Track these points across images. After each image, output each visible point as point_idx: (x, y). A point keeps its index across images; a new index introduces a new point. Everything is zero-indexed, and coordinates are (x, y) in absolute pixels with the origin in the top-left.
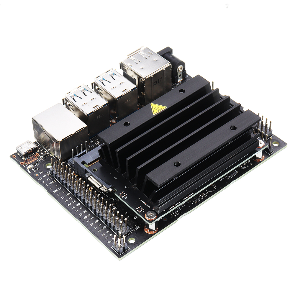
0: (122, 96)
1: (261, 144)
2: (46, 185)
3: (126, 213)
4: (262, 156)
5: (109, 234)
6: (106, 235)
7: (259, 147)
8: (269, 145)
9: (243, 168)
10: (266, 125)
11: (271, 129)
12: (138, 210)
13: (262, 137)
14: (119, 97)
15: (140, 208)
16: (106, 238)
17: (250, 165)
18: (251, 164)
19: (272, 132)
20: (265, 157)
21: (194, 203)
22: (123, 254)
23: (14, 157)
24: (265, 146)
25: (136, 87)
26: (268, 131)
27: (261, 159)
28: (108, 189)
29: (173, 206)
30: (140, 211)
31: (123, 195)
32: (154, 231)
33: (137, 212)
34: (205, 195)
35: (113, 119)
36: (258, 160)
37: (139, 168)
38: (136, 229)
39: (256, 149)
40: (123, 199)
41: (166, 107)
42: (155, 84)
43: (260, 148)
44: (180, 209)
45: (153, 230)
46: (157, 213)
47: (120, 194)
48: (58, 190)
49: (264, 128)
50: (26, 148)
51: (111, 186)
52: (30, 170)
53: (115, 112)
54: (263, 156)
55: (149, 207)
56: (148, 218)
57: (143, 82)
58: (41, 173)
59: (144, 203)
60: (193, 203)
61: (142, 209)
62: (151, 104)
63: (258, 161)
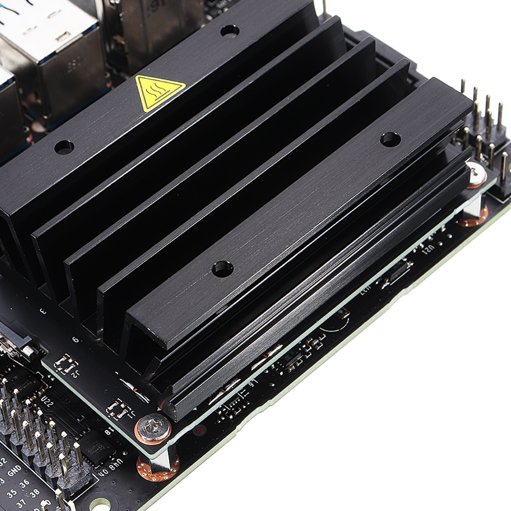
0: (54, 53)
1: (476, 175)
3: (80, 418)
4: (482, 207)
5: (29, 489)
6: (21, 494)
7: (472, 185)
8: (501, 174)
9: (426, 251)
10: (488, 115)
11: (503, 123)
12: (112, 414)
13: (477, 149)
14: (46, 59)
15: (119, 405)
16: (21, 503)
17: (448, 238)
18: (451, 237)
19: (505, 132)
20: (489, 210)
21: (286, 372)
24: (489, 180)
25: (97, 24)
26: (494, 130)
27: (477, 218)
28: (19, 350)
29: (221, 394)
30: (120, 416)
31: (65, 365)
32: (167, 470)
33: (111, 419)
34: (318, 344)
35: (36, 120)
36: (470, 221)
37: (105, 288)
38: (111, 467)
39: (464, 192)
40: (68, 377)
41: (184, 85)
42: (154, 9)
43: (475, 189)
44: (245, 393)
45: (165, 470)
46: (171, 421)
47: (58, 363)
49: (481, 122)
51: (28, 339)
53: (39, 101)
54: (485, 210)
55: (147, 400)
56: (143, 440)
57: (117, 8)
59: (132, 388)
60: (281, 373)
61: (126, 408)
62: (137, 78)
63: (471, 225)
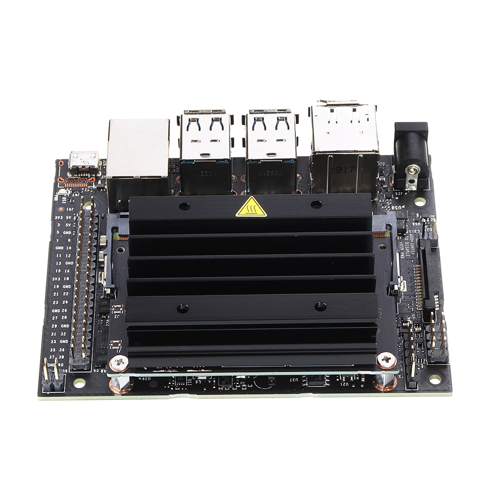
2: (58, 231)
5: (61, 353)
9: (343, 384)
12: (112, 344)
16: (52, 357)
21: (217, 387)
22: (48, 393)
23: (59, 164)
31: (117, 309)
34: (244, 387)
36: (380, 386)
38: (102, 371)
40: (112, 315)
41: (266, 215)
44: (190, 383)
47: (115, 306)
48: (65, 248)
50: (82, 160)
51: (113, 286)
52: (61, 196)
58: (70, 209)
61: (119, 346)
62: (251, 197)
63: (378, 388)
